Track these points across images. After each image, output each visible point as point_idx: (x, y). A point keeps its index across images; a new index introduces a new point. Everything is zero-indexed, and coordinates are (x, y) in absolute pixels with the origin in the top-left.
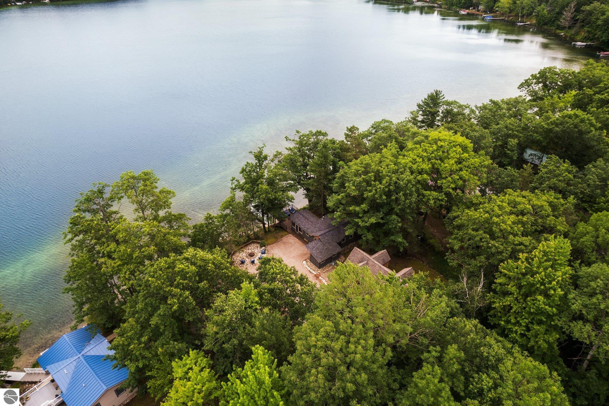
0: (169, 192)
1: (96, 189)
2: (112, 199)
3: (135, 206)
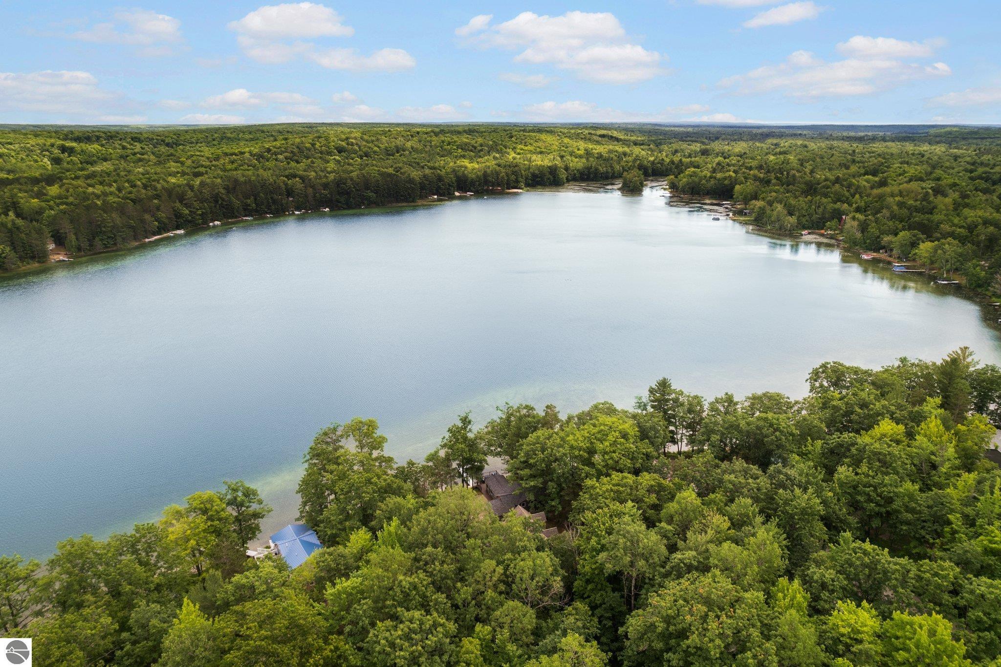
0: (384, 438)
1: (332, 427)
2: (342, 436)
3: (357, 443)
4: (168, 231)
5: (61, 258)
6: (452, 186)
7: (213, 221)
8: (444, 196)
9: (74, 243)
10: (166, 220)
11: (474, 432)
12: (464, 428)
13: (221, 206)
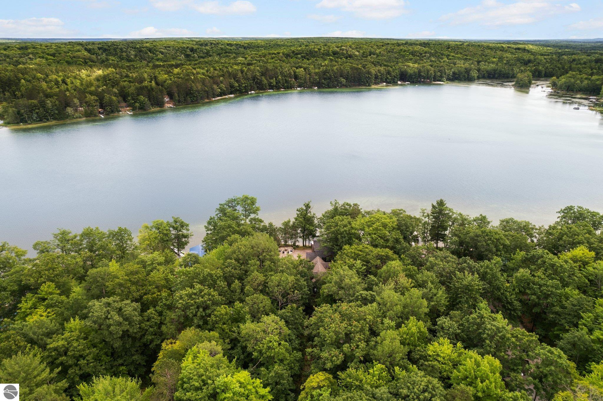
0: (258, 209)
3: (243, 209)
4: (226, 95)
5: (171, 106)
6: (396, 77)
7: (251, 91)
8: (390, 83)
9: (177, 98)
10: (225, 89)
11: (312, 213)
12: (306, 210)
13: (256, 83)
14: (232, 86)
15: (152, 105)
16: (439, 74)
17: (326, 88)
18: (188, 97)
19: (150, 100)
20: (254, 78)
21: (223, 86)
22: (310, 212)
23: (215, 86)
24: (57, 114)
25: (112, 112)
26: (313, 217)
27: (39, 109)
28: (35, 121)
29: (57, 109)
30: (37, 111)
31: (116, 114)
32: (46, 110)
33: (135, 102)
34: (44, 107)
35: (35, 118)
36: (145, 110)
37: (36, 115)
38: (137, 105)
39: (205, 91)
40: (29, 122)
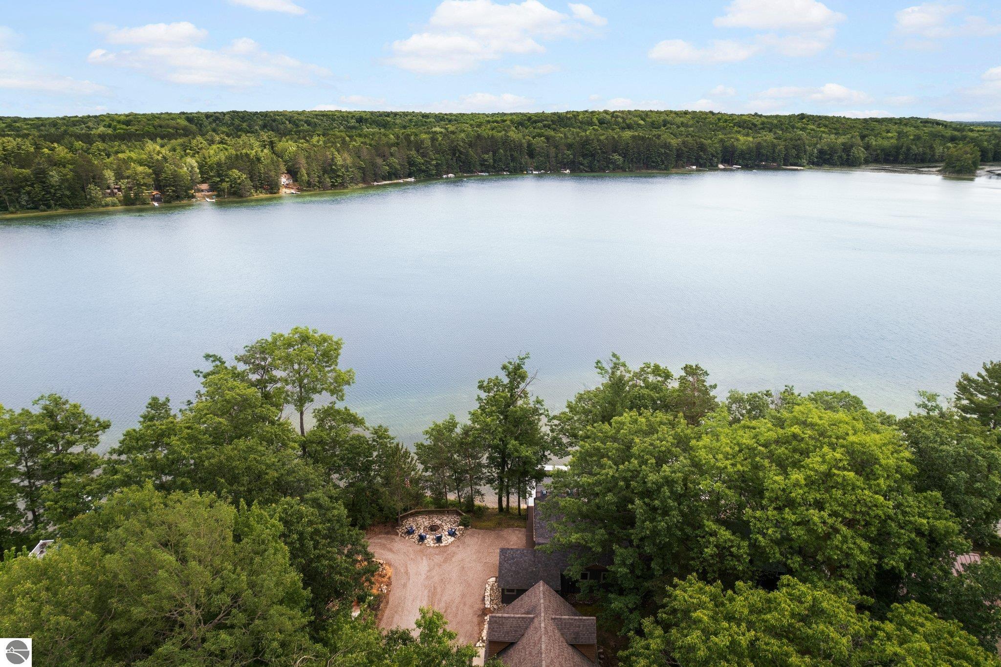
4: (400, 178)
5: (293, 191)
6: (716, 157)
7: (448, 173)
8: (705, 167)
9: (305, 178)
10: (398, 167)
11: (532, 400)
12: (512, 388)
13: (459, 159)
14: (411, 163)
15: (256, 188)
16: (794, 152)
17: (587, 172)
18: (326, 176)
19: (251, 178)
20: (454, 150)
21: (394, 160)
22: (525, 394)
23: (379, 161)
24: (69, 197)
25: (178, 198)
26: (535, 411)
27: (32, 185)
28: (23, 208)
29: (68, 189)
30: (28, 189)
31: (185, 202)
32: (46, 187)
33: (222, 181)
34: (44, 182)
35: (24, 203)
36: (241, 196)
37: (26, 198)
38: (225, 185)
39: (360, 168)
40: (11, 209)
